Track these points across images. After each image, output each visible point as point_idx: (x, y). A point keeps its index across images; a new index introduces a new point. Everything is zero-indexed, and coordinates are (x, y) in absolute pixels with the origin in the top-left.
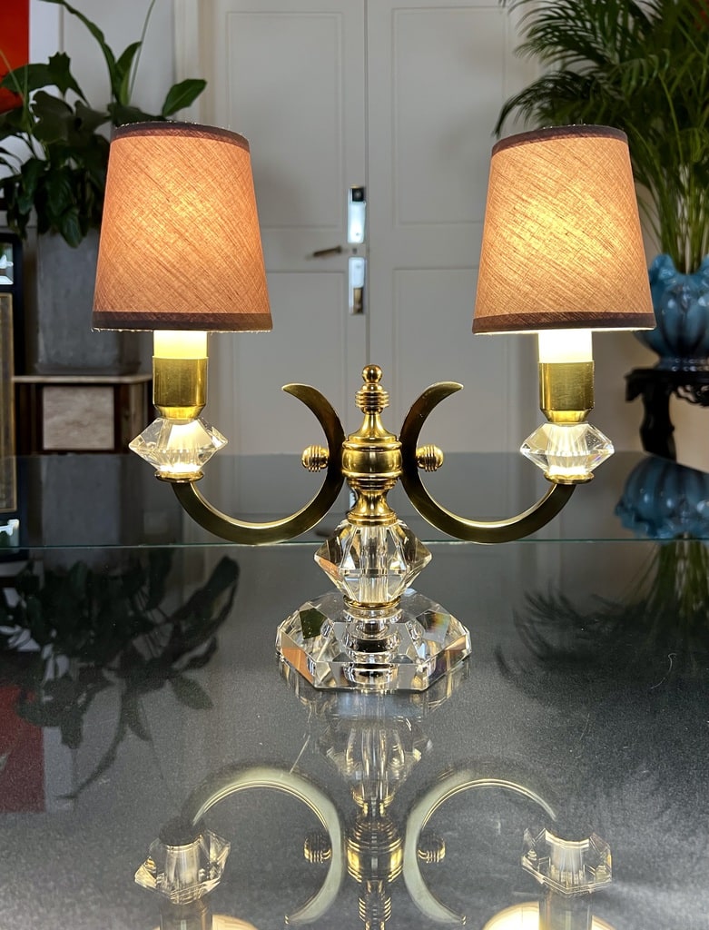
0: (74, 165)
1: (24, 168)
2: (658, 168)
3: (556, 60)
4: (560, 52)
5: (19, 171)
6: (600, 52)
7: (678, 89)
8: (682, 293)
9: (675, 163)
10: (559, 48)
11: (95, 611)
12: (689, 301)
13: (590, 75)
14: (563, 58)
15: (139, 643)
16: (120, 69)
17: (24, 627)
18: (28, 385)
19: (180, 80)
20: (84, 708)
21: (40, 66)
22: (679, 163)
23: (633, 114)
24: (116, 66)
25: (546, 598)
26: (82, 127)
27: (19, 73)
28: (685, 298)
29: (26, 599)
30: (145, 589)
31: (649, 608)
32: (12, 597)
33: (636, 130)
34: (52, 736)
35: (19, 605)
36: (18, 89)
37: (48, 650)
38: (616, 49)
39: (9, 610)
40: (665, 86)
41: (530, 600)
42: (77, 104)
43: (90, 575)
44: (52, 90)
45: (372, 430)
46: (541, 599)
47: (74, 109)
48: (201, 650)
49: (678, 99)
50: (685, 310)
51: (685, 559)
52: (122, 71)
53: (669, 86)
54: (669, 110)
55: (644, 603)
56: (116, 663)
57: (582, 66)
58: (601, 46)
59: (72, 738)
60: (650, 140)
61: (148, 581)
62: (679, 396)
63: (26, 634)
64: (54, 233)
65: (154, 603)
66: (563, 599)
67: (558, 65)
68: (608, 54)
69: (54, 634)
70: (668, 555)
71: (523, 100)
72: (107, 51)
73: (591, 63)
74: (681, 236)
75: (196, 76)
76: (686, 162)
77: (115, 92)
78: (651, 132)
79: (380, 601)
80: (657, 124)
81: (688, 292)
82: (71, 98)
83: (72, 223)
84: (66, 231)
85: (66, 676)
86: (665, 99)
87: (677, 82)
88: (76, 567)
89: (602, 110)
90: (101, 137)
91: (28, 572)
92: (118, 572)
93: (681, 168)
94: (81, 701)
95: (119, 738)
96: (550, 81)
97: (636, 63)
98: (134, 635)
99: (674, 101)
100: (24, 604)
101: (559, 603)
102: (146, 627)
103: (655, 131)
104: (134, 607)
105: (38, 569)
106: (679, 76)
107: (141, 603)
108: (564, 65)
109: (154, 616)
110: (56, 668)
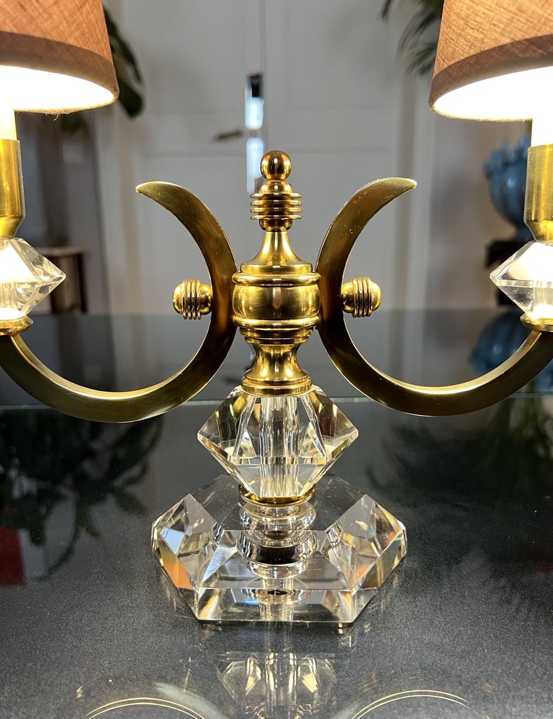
15: (87, 465)
34: (24, 536)
45: (277, 253)
48: (135, 471)
79: (288, 495)
95: (76, 536)
102: (90, 454)
109: (96, 445)
110: (21, 487)
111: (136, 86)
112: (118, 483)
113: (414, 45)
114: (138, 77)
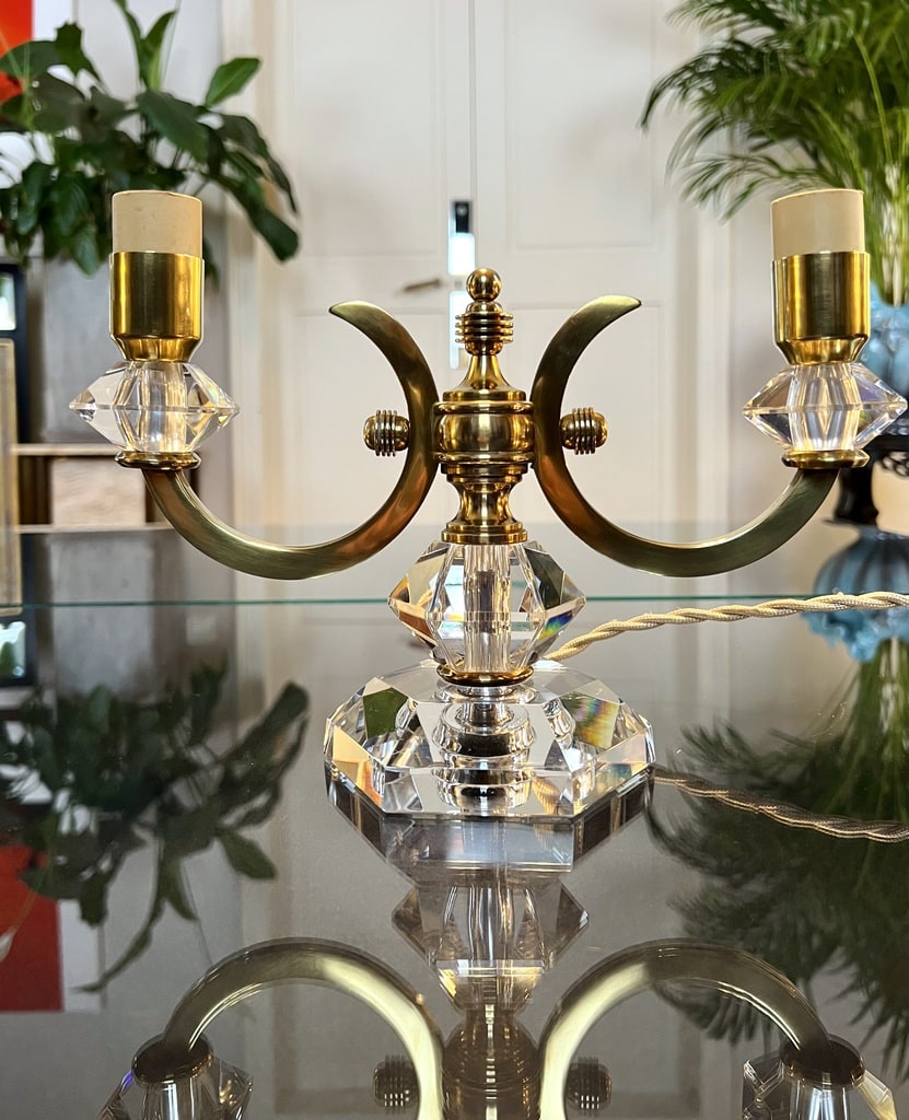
0: (90, 171)
1: (26, 174)
2: (856, 166)
3: (721, 27)
4: (728, 16)
5: (18, 178)
6: (779, 15)
7: (882, 60)
8: (888, 331)
9: (881, 161)
10: (727, 11)
11: (123, 748)
12: (898, 341)
13: (767, 46)
14: (731, 24)
15: (180, 790)
16: (148, 46)
17: (31, 768)
18: (33, 458)
19: (228, 58)
20: (110, 875)
21: (45, 43)
22: (885, 162)
23: (823, 95)
24: (143, 41)
25: (710, 734)
26: (98, 117)
27: (18, 52)
28: (892, 337)
29: (33, 733)
30: (187, 722)
31: (845, 747)
32: (15, 732)
33: (826, 116)
34: (69, 911)
35: (23, 742)
36: (16, 72)
37: (62, 799)
38: (801, 12)
39: (11, 747)
40: (864, 51)
41: (689, 737)
42: (93, 89)
43: (114, 705)
44: (61, 72)
46: (703, 735)
47: (88, 94)
48: (260, 801)
49: (883, 75)
50: (892, 354)
51: (893, 682)
52: (151, 48)
53: (871, 52)
54: (870, 89)
55: (838, 742)
56: (150, 815)
57: (755, 34)
58: (780, 7)
59: (94, 913)
60: (847, 130)
61: (190, 712)
62: (885, 467)
63: (34, 777)
64: (64, 260)
65: (198, 737)
66: (732, 733)
67: (725, 34)
68: (790, 17)
69: (70, 777)
70: (870, 676)
71: (678, 81)
72: (132, 22)
73: (768, 31)
74: (887, 256)
75: (249, 53)
76: (895, 159)
77: (144, 76)
78: (847, 118)
80: (857, 107)
81: (896, 329)
82: (84, 82)
83: (88, 245)
84: (79, 254)
85: (86, 831)
86: (865, 71)
87: (881, 49)
88: (97, 691)
89: (782, 87)
90: (123, 134)
91: (37, 700)
92: (151, 699)
93: (887, 169)
94: (105, 865)
95: (155, 913)
96: (713, 55)
97: (825, 22)
98: (172, 779)
99: (879, 77)
100: (30, 738)
101: (726, 739)
102: (188, 769)
103: (854, 118)
104: (172, 742)
105: (49, 698)
106: (884, 40)
107: (182, 736)
108: (734, 33)
109: (199, 755)
110: (73, 822)
111: (290, 219)
112: (229, 820)
113: (690, 161)
114: (293, 207)
